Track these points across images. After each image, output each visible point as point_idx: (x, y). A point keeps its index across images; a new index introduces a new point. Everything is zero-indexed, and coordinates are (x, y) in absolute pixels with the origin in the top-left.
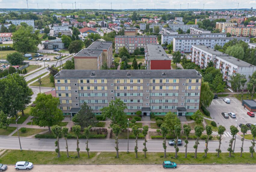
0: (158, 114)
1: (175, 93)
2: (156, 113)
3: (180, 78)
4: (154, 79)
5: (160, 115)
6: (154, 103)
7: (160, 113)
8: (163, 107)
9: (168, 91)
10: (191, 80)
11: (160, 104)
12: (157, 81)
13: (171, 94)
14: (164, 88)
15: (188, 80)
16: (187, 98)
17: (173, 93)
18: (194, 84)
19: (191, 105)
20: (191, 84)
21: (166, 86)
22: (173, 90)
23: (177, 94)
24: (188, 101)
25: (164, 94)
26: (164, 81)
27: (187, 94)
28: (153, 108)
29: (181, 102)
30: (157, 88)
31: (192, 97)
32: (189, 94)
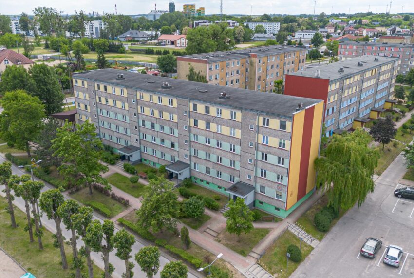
0: (204, 185)
1: (234, 146)
2: (202, 181)
3: (243, 111)
4: (195, 103)
5: (207, 186)
6: (197, 157)
7: (208, 183)
8: (213, 172)
9: (221, 136)
10: (268, 120)
11: (207, 162)
12: (201, 108)
13: (226, 146)
14: (214, 127)
15: (261, 119)
16: (260, 164)
17: (231, 145)
18: (273, 133)
19: (269, 187)
20: (268, 130)
21: (217, 124)
22: (230, 136)
23: (238, 149)
24: (262, 172)
25: (213, 143)
26: (213, 111)
27: (260, 154)
28: (195, 168)
29: (246, 170)
30: (202, 124)
31: (270, 166)
32: (265, 157)
